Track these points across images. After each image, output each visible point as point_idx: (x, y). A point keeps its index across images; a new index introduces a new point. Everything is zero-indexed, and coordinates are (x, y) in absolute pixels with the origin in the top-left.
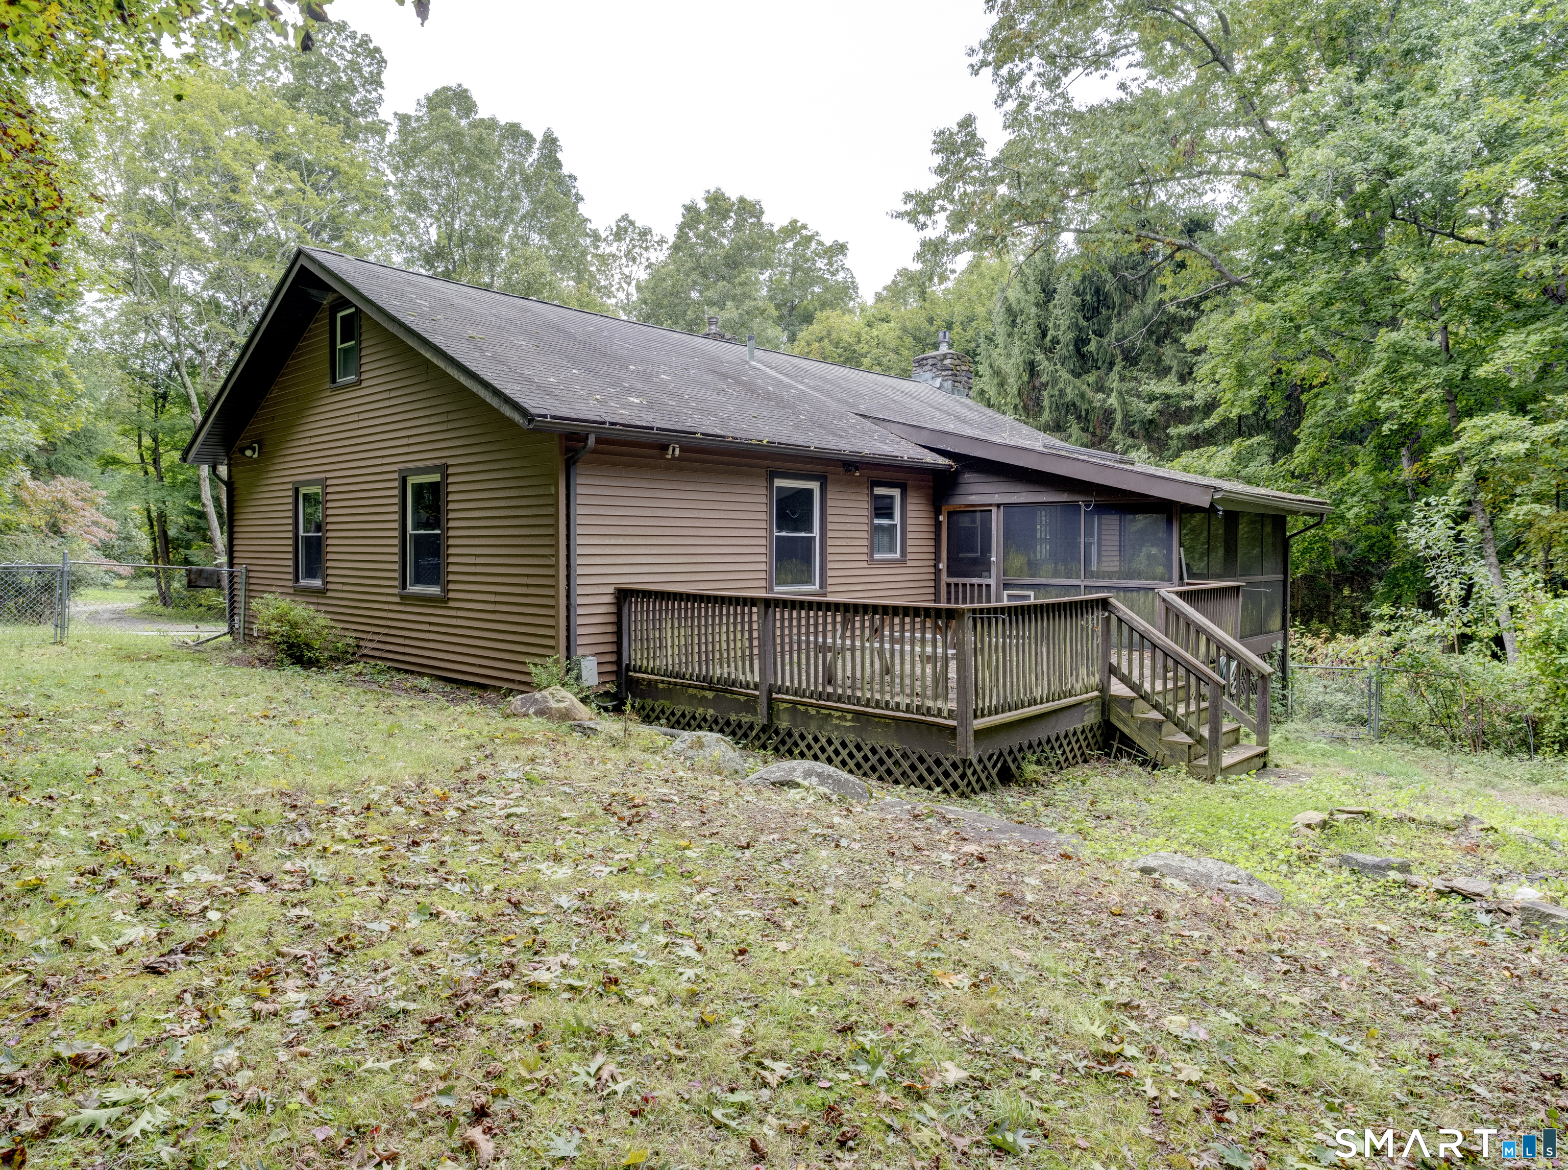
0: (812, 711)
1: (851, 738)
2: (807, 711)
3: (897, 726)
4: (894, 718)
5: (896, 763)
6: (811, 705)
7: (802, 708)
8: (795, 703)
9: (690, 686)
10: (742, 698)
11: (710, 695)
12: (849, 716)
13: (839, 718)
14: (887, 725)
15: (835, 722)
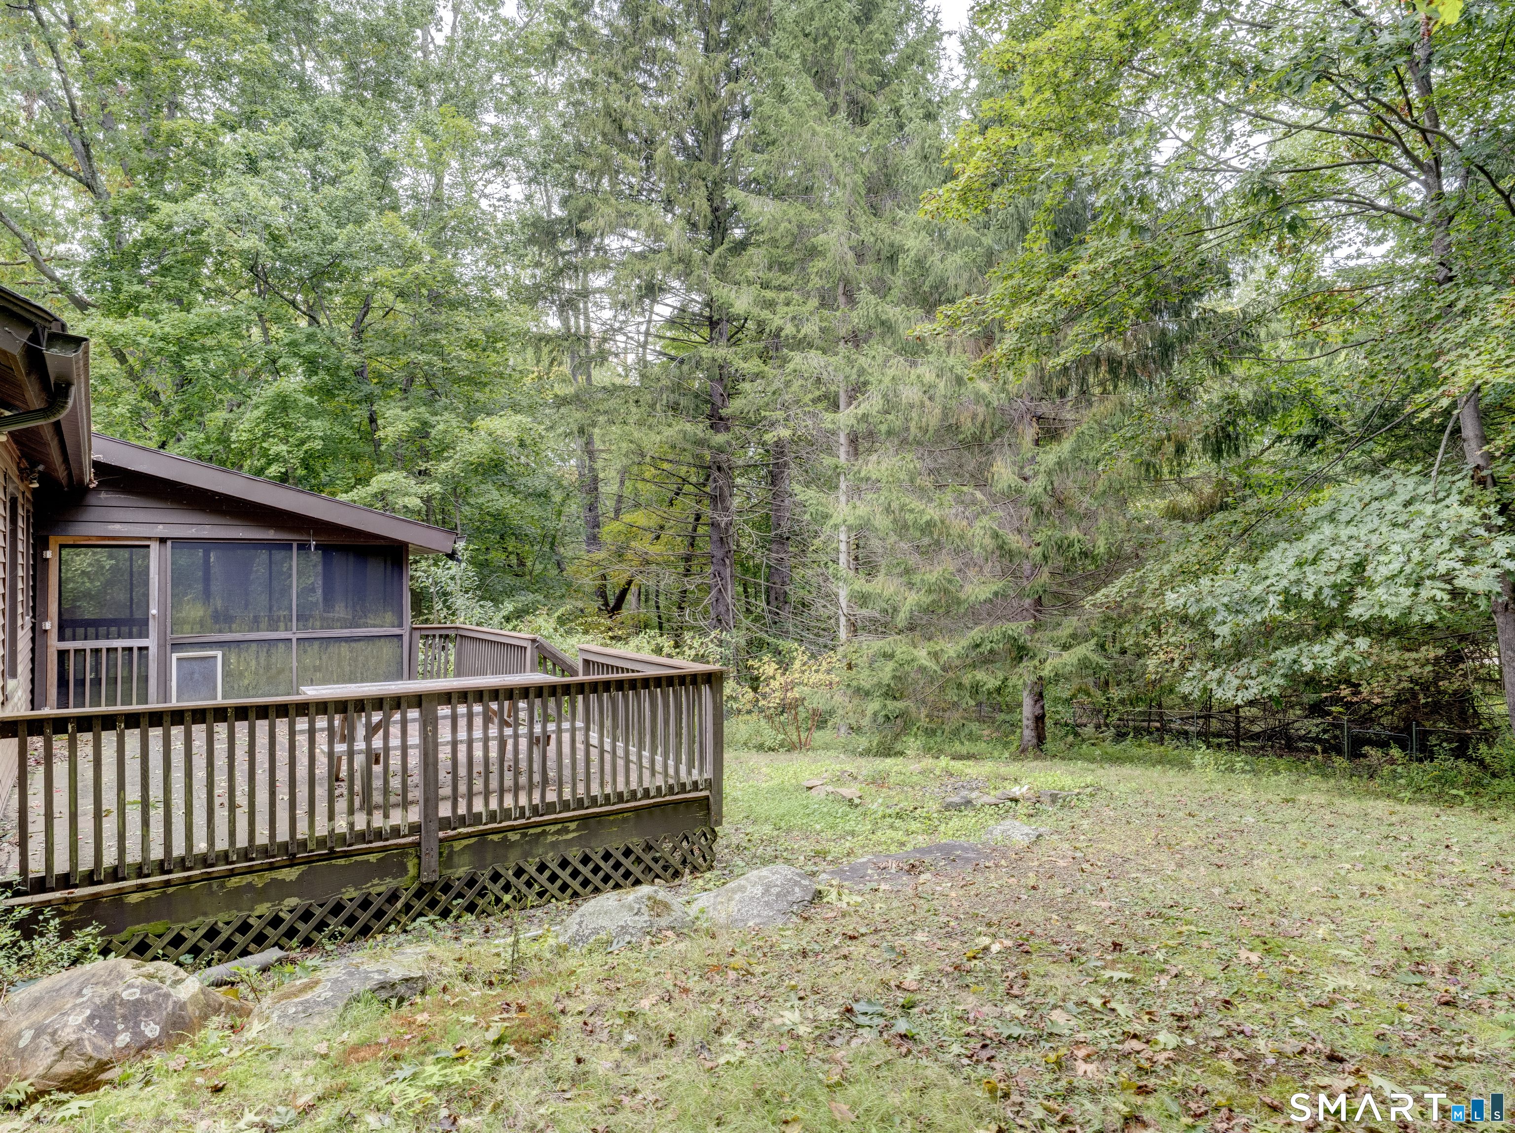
0: (513, 837)
1: (574, 855)
2: (505, 839)
3: (638, 816)
4: (636, 809)
5: (639, 860)
6: (513, 829)
7: (495, 838)
8: (483, 834)
9: (232, 874)
10: (372, 858)
11: (290, 874)
12: (573, 826)
13: (558, 832)
14: (625, 820)
15: (550, 839)
